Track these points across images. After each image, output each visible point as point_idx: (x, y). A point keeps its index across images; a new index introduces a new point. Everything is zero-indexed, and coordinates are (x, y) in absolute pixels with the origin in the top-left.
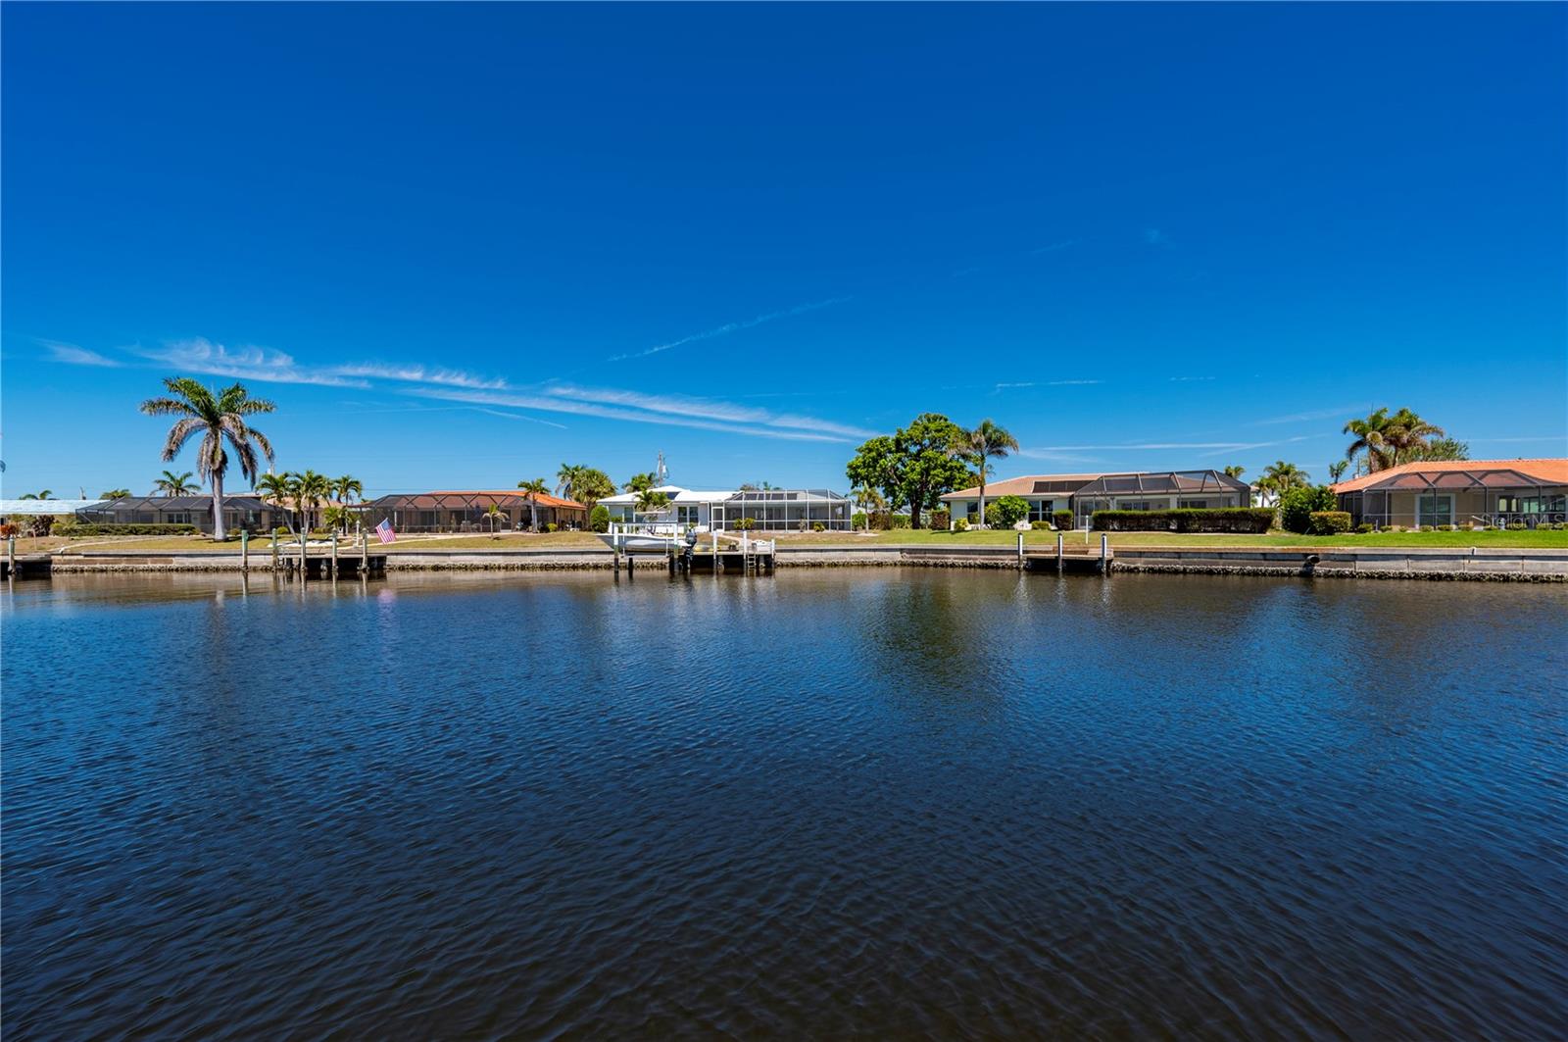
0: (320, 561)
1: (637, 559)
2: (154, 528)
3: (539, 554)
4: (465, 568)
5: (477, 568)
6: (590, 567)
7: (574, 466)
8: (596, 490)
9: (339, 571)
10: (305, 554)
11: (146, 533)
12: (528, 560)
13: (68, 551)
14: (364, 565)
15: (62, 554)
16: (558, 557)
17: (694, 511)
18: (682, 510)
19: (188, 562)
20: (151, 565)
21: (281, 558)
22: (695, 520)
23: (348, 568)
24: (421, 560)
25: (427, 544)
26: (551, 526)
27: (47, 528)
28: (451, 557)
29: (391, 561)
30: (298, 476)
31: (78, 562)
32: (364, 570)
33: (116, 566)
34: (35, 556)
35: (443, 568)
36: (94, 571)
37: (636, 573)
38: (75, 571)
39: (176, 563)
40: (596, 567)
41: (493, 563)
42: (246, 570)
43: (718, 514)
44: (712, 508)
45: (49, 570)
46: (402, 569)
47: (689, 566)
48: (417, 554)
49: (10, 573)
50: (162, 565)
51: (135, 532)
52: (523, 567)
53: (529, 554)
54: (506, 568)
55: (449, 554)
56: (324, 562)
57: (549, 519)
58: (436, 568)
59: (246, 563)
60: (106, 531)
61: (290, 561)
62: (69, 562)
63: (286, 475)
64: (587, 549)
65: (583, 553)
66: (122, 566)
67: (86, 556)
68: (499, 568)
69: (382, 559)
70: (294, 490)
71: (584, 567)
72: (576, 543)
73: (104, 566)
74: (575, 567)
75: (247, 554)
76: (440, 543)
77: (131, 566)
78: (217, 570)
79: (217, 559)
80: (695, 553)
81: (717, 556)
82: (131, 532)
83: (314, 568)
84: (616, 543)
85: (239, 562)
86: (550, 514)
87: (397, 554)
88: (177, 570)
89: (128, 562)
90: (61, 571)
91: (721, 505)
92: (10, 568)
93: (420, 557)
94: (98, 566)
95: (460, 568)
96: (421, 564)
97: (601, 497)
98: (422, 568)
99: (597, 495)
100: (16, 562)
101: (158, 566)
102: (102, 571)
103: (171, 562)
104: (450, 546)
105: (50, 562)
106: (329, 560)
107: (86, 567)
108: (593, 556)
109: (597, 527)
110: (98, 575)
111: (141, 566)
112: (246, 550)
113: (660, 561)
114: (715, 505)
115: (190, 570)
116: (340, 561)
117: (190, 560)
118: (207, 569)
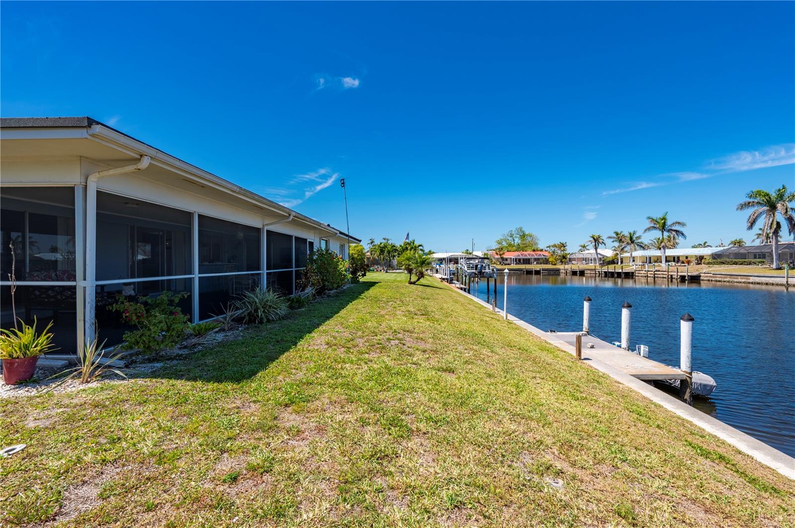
2: (745, 262)
11: (741, 264)
13: (707, 272)
15: (704, 273)
19: (757, 280)
20: (740, 280)
27: (701, 261)
31: (710, 277)
33: (725, 280)
34: (695, 274)
36: (716, 281)
38: (709, 280)
39: (752, 279)
42: (786, 285)
45: (700, 280)
49: (686, 280)
50: (745, 280)
51: (736, 263)
59: (787, 282)
60: (723, 263)
62: (707, 277)
66: (727, 279)
67: (713, 274)
73: (720, 279)
77: (731, 280)
78: (773, 284)
79: (772, 279)
82: (734, 264)
85: (784, 281)
88: (752, 283)
89: (730, 278)
90: (704, 280)
92: (686, 278)
94: (718, 279)
100: (689, 276)
101: (743, 280)
102: (719, 281)
103: (749, 279)
105: (700, 276)
107: (713, 279)
110: (718, 283)
111: (736, 280)
112: (787, 275)
115: (758, 283)
117: (759, 278)
118: (767, 284)
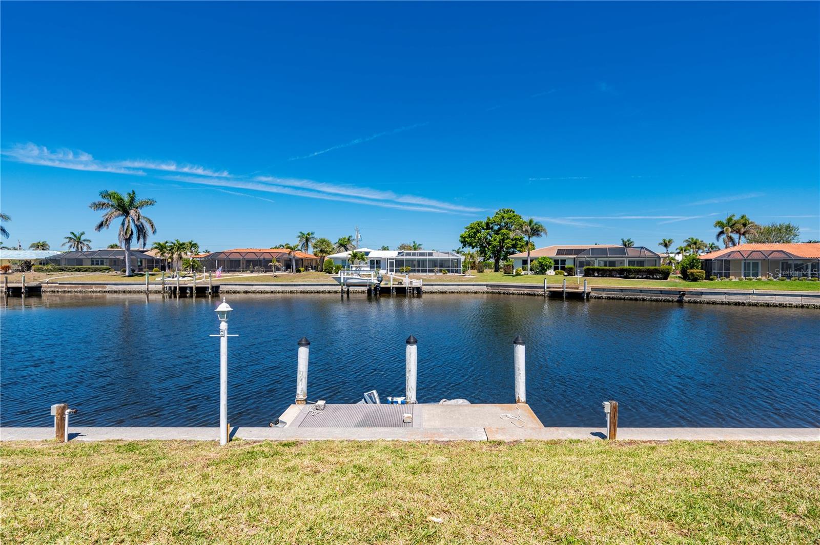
0: (186, 288)
1: (351, 289)
2: (90, 269)
3: (300, 285)
4: (261, 292)
5: (267, 292)
6: (326, 292)
7: (307, 233)
8: (325, 250)
9: (196, 293)
10: (179, 284)
11: (85, 271)
12: (294, 288)
13: (51, 281)
14: (210, 291)
15: (47, 283)
16: (310, 287)
17: (378, 262)
18: (372, 262)
19: (114, 288)
20: (95, 289)
21: (165, 286)
22: (379, 267)
23: (201, 292)
24: (238, 288)
25: (240, 279)
26: (302, 269)
27: (28, 267)
28: (254, 286)
29: (222, 288)
30: (172, 243)
31: (56, 287)
32: (210, 293)
33: (76, 290)
34: (34, 284)
35: (249, 292)
36: (64, 292)
37: (350, 295)
38: (54, 292)
39: (108, 288)
40: (329, 292)
41: (275, 290)
42: (148, 292)
43: (392, 264)
44: (389, 261)
45: (40, 291)
46: (228, 292)
47: (378, 292)
48: (236, 285)
49: (23, 293)
50: (101, 289)
52: (291, 292)
53: (295, 285)
54: (283, 292)
55: (253, 285)
56: (188, 289)
57: (301, 265)
58: (246, 292)
59: (148, 289)
61: (170, 287)
62: (51, 287)
63: (166, 242)
64: (325, 283)
65: (322, 285)
66: (79, 289)
67: (60, 284)
68: (279, 292)
69: (217, 287)
70: (170, 250)
71: (323, 292)
72: (318, 280)
73: (70, 289)
74: (318, 292)
75: (148, 284)
76: (247, 279)
77: (84, 290)
78: (130, 292)
79: (130, 286)
80: (382, 286)
81: (393, 288)
83: (183, 291)
84: (342, 281)
85: (144, 288)
86: (300, 262)
87: (225, 285)
88: (109, 292)
89: (83, 287)
90: (47, 292)
91: (393, 259)
92: (23, 290)
93: (237, 286)
94: (66, 289)
95: (258, 292)
96: (238, 290)
97: (329, 254)
98: (238, 292)
99: (326, 252)
100: (26, 287)
101: (98, 289)
102: (69, 292)
103: (106, 288)
104: (253, 281)
105: (41, 287)
106: (191, 288)
107: (60, 290)
108: (328, 287)
109: (327, 271)
110: (67, 294)
111: (90, 290)
112: (148, 282)
113: (362, 290)
114: (390, 259)
115: (115, 292)
116: (197, 288)
117: (116, 286)
118: (124, 292)
